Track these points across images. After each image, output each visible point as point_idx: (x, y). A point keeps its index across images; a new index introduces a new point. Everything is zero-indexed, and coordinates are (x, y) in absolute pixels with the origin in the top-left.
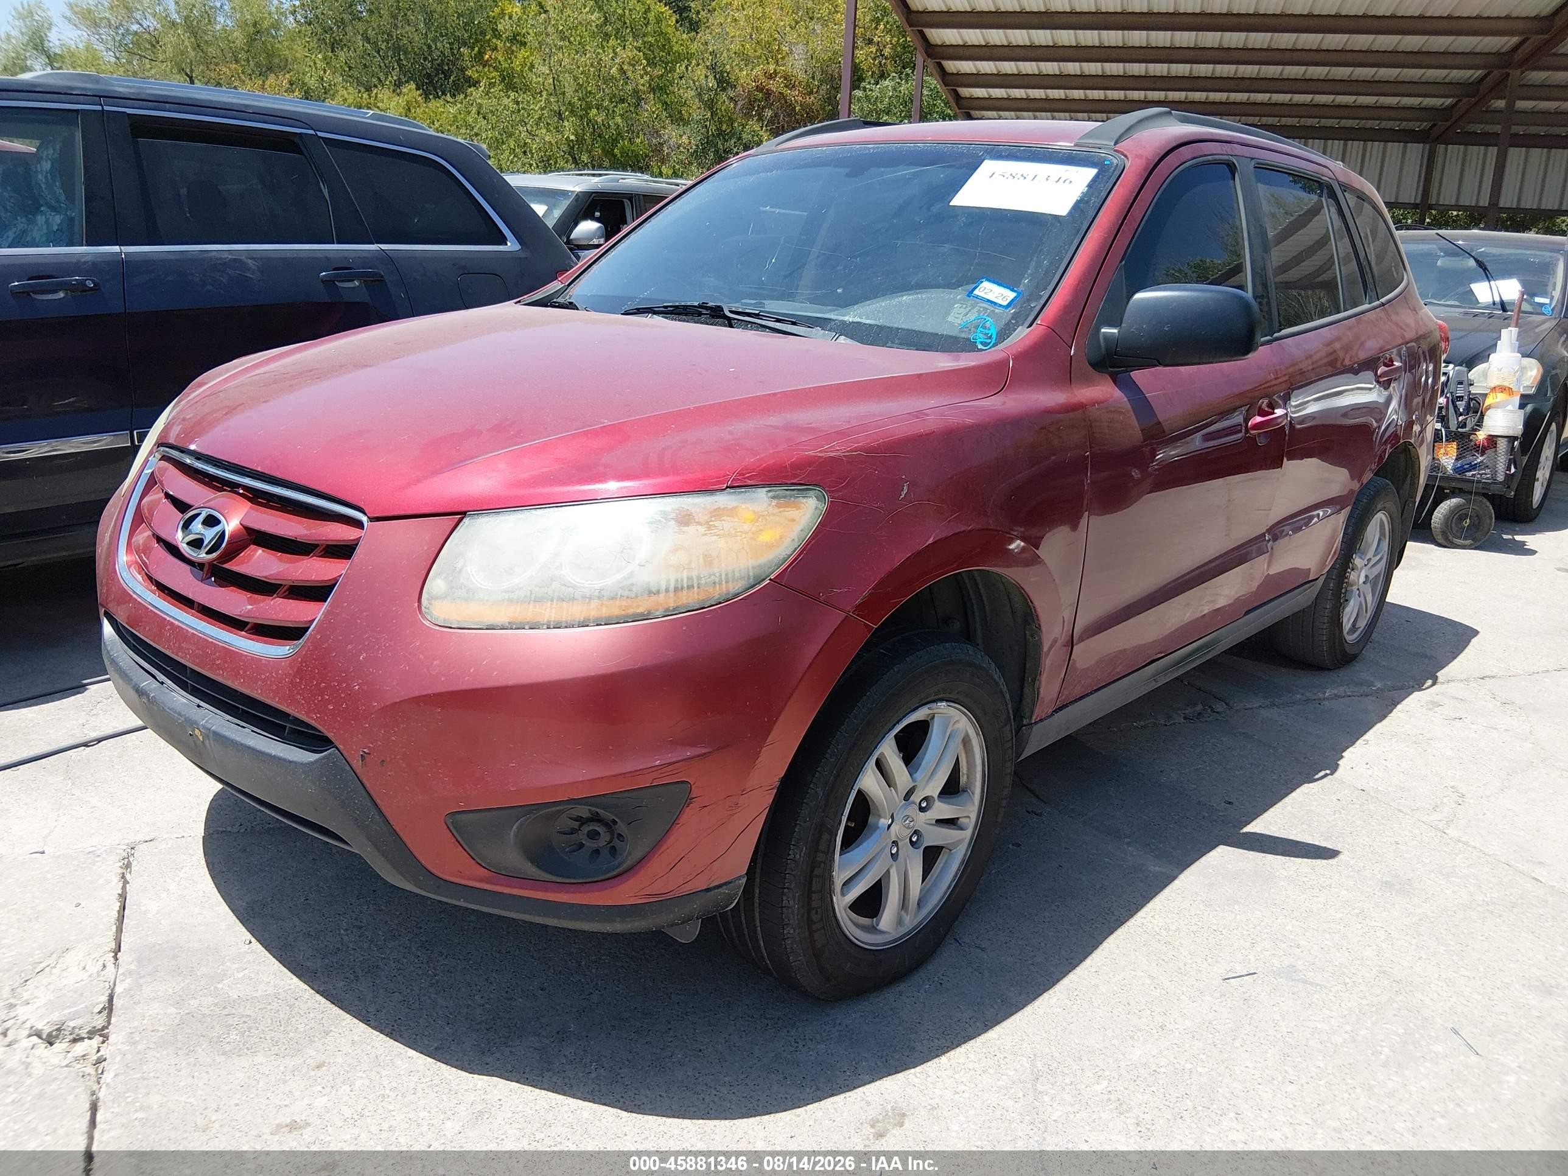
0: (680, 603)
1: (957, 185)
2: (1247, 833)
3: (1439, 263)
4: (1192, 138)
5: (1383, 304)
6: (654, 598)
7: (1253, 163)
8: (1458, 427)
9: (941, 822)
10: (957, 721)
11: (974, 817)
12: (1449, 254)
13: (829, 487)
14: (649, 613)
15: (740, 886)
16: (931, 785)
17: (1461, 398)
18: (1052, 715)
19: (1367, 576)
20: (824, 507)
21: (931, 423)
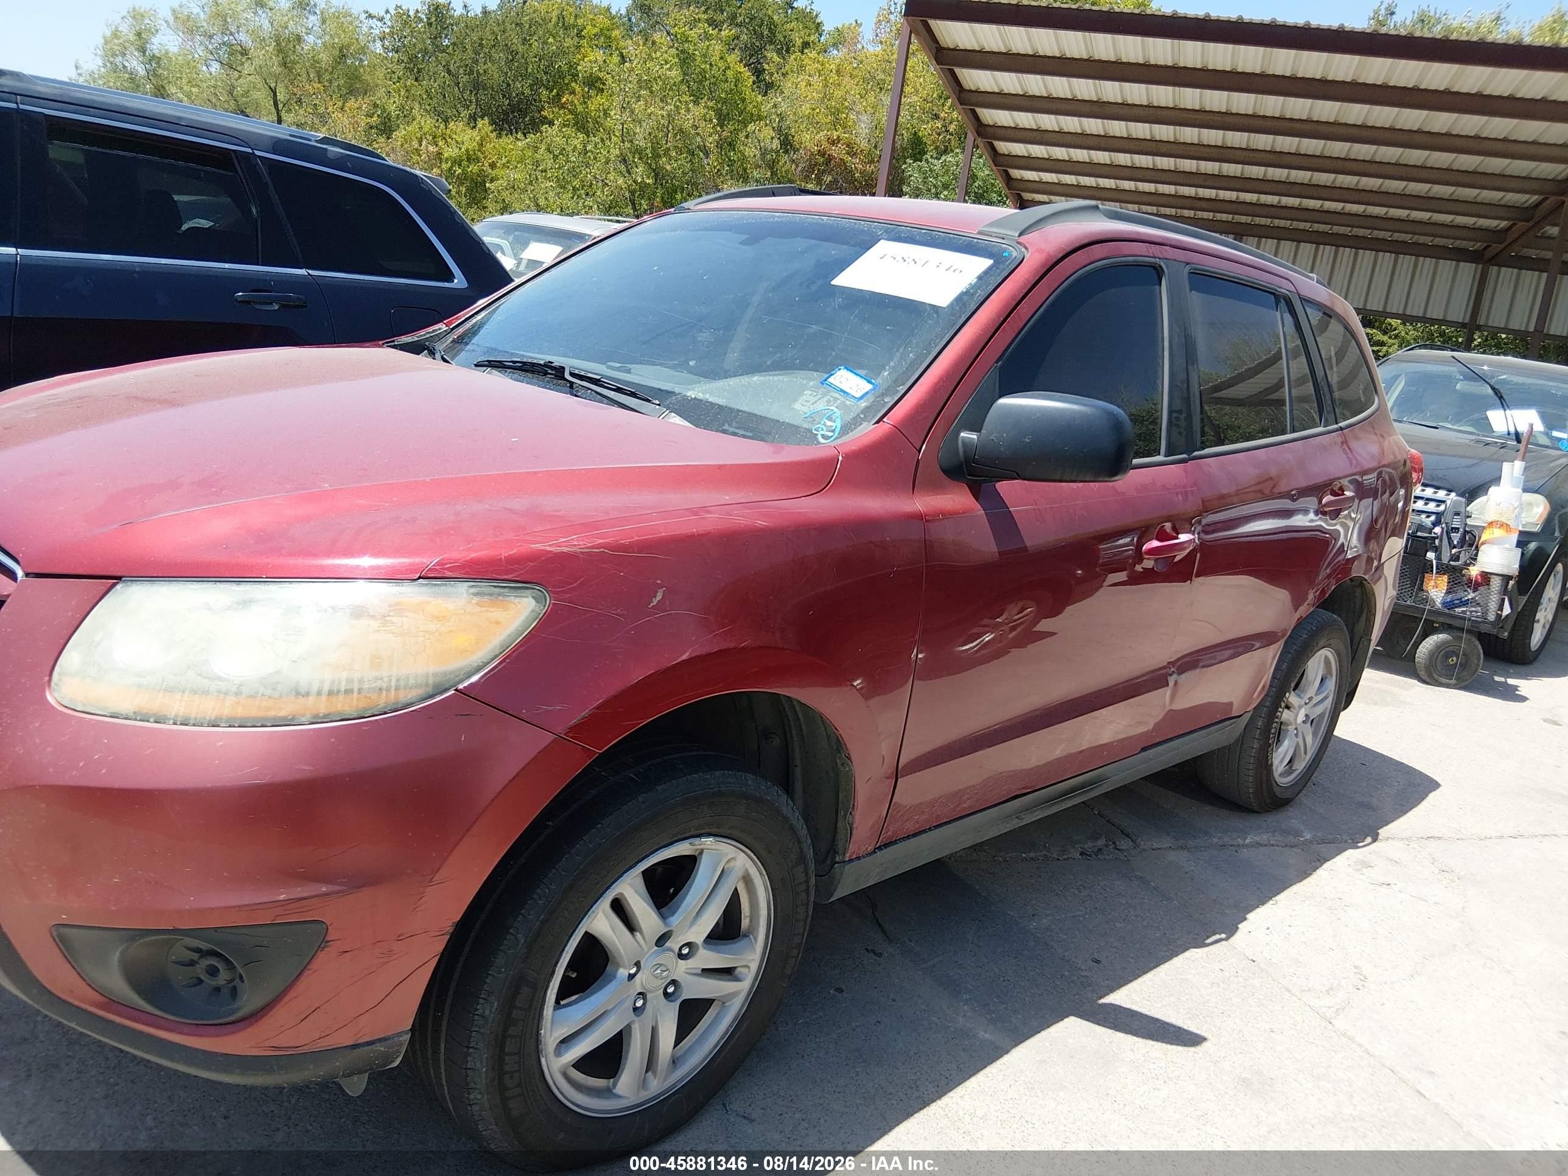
0: (334, 710)
1: (844, 264)
2: (1105, 1004)
3: (1458, 387)
4: (1109, 236)
5: (1341, 429)
6: (302, 700)
7: (1188, 268)
8: (1451, 560)
9: (708, 972)
10: (733, 859)
11: (754, 966)
12: (1466, 378)
13: (554, 587)
14: (293, 719)
15: (401, 1044)
16: (695, 928)
17: (1456, 530)
18: (874, 852)
19: (1307, 716)
20: (542, 610)
21: (712, 523)
